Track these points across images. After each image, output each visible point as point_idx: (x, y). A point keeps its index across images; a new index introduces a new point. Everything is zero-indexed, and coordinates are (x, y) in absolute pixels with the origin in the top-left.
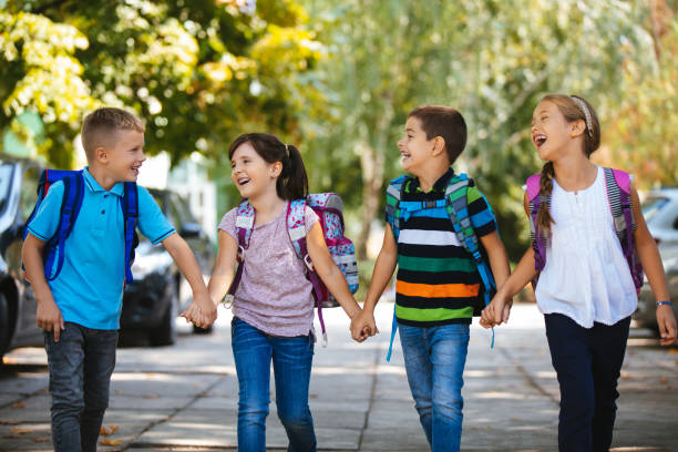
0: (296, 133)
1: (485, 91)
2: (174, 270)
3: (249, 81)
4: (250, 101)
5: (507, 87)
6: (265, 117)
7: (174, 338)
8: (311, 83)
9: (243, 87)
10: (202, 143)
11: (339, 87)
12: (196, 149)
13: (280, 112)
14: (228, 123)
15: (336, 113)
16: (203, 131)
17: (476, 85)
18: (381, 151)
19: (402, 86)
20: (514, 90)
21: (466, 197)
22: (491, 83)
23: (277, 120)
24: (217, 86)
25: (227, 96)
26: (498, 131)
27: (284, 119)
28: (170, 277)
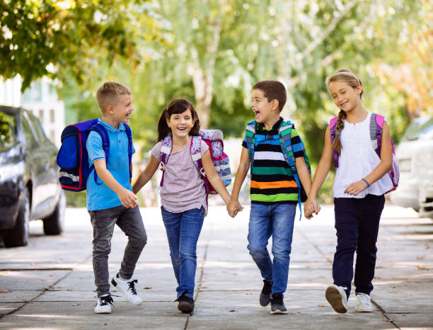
0: (134, 57)
1: (302, 18)
2: (26, 179)
3: (92, 10)
4: (93, 29)
5: (320, 14)
6: (106, 43)
7: (26, 238)
8: (146, 12)
9: (86, 16)
10: (51, 67)
11: (173, 16)
12: (46, 72)
13: (120, 38)
14: (73, 48)
15: (169, 38)
16: (51, 56)
17: (294, 13)
18: (210, 72)
19: (229, 14)
20: (327, 16)
21: (290, 134)
22: (306, 11)
23: (117, 46)
24: (64, 14)
25: (72, 24)
26: (312, 53)
27: (123, 45)
28: (22, 185)
